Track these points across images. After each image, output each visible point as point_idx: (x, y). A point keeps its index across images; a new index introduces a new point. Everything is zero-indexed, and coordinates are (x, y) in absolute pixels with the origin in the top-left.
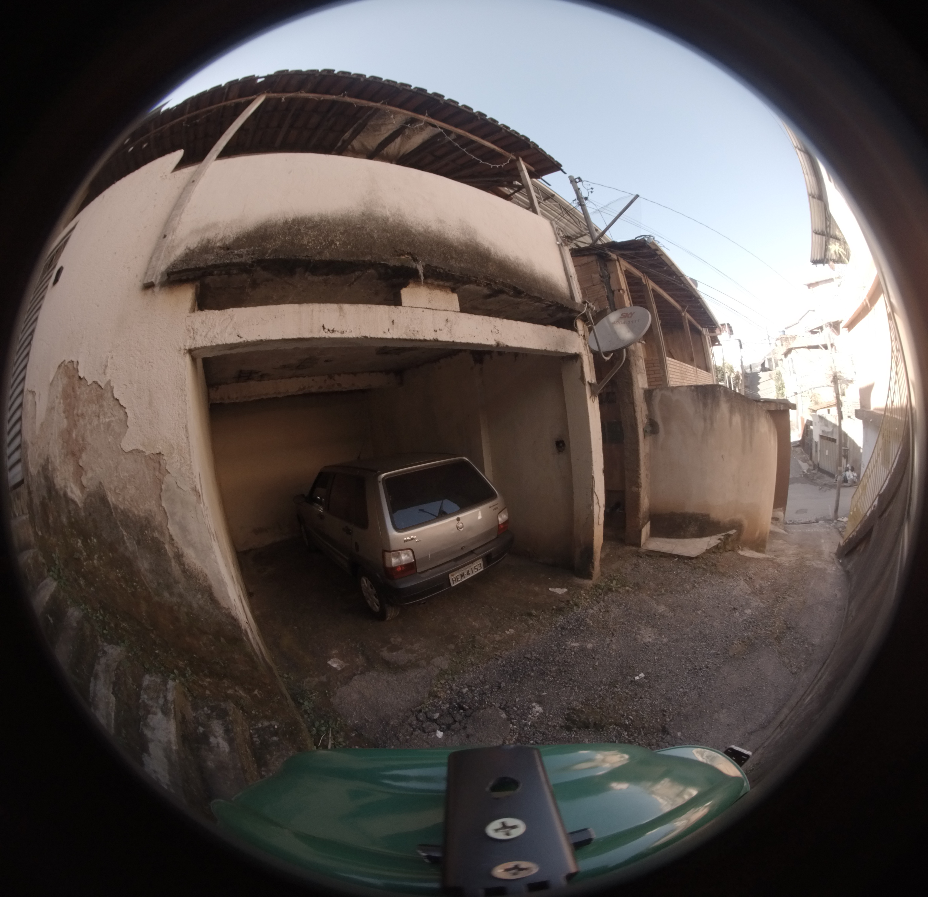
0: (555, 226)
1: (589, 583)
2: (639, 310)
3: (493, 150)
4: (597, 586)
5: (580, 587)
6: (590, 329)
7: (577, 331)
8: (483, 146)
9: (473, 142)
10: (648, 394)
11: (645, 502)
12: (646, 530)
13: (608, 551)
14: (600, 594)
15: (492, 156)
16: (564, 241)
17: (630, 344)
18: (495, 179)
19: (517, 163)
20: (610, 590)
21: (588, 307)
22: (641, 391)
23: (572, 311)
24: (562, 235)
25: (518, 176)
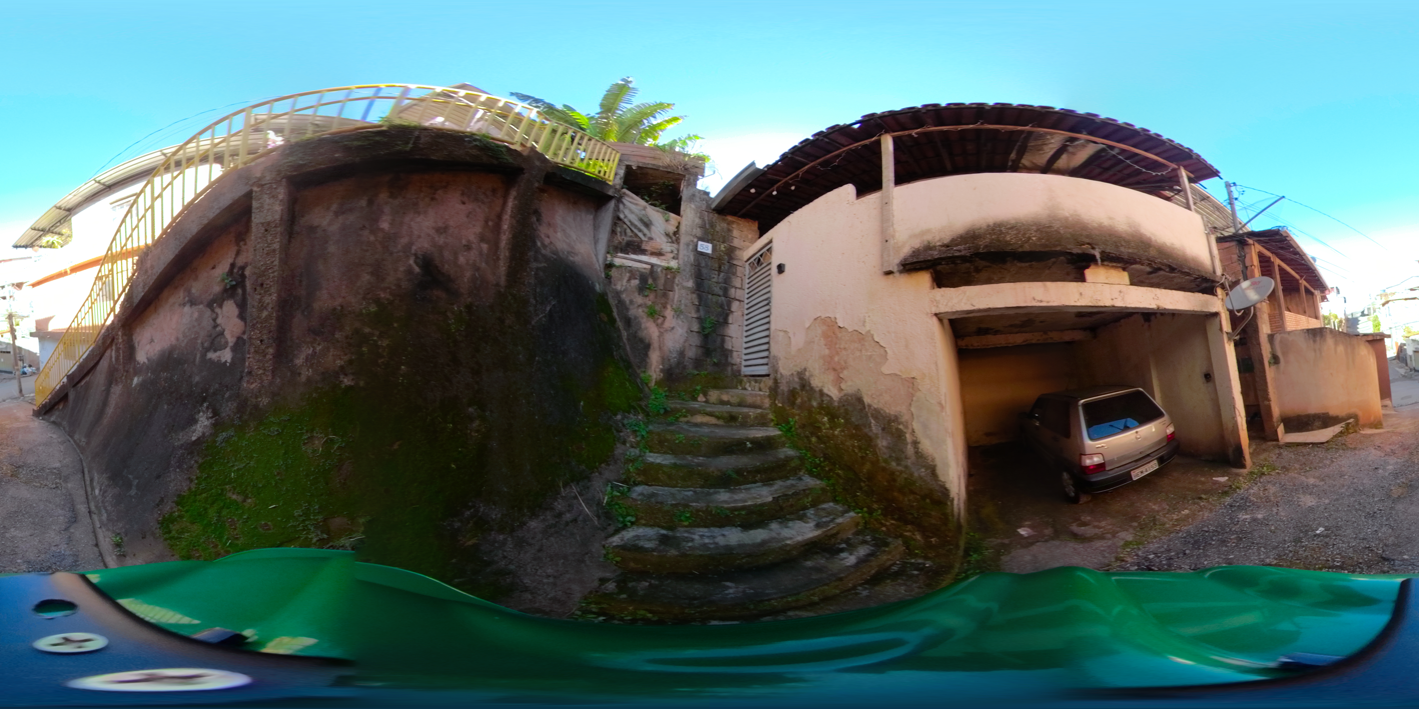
0: (1205, 219)
1: (1243, 471)
2: (1266, 279)
3: (1156, 161)
4: (1252, 473)
5: (1238, 475)
6: (1227, 294)
7: (1217, 296)
8: (1147, 158)
9: (1137, 154)
10: (1271, 338)
11: (1276, 411)
12: (1281, 429)
13: (1254, 447)
14: (1256, 478)
15: (1155, 166)
16: (1211, 231)
17: (1256, 304)
18: (1159, 184)
19: (1179, 172)
20: (1263, 474)
21: (1226, 278)
22: (1266, 336)
23: (1213, 281)
24: (1210, 226)
25: (1178, 183)
